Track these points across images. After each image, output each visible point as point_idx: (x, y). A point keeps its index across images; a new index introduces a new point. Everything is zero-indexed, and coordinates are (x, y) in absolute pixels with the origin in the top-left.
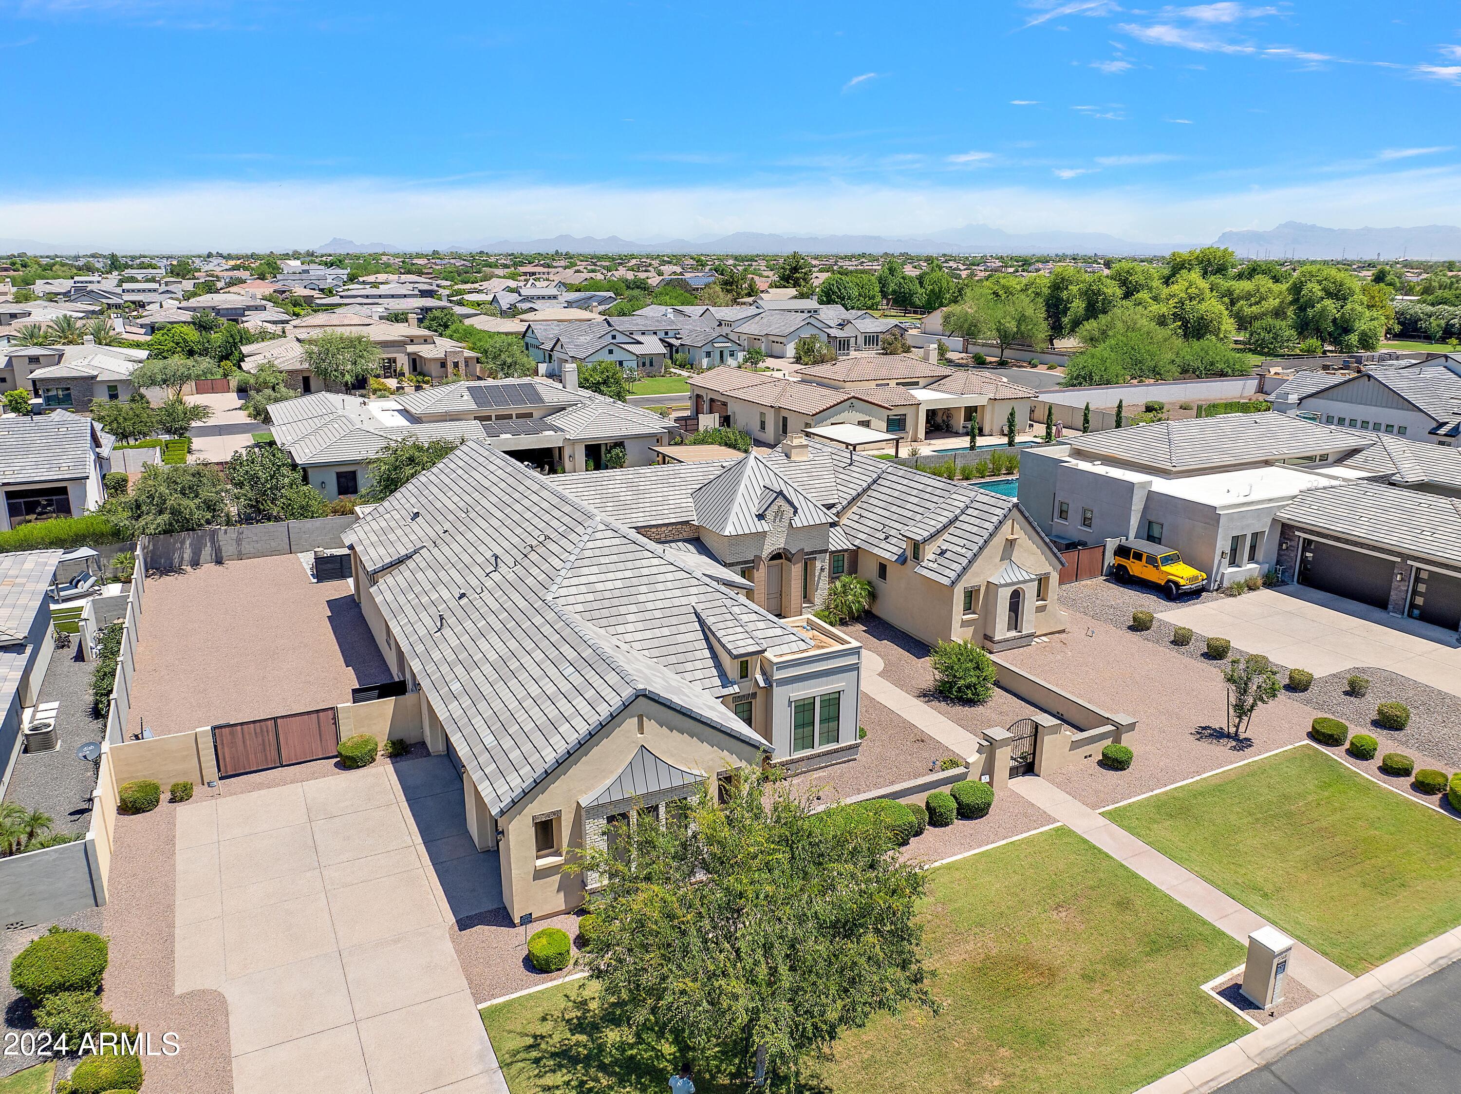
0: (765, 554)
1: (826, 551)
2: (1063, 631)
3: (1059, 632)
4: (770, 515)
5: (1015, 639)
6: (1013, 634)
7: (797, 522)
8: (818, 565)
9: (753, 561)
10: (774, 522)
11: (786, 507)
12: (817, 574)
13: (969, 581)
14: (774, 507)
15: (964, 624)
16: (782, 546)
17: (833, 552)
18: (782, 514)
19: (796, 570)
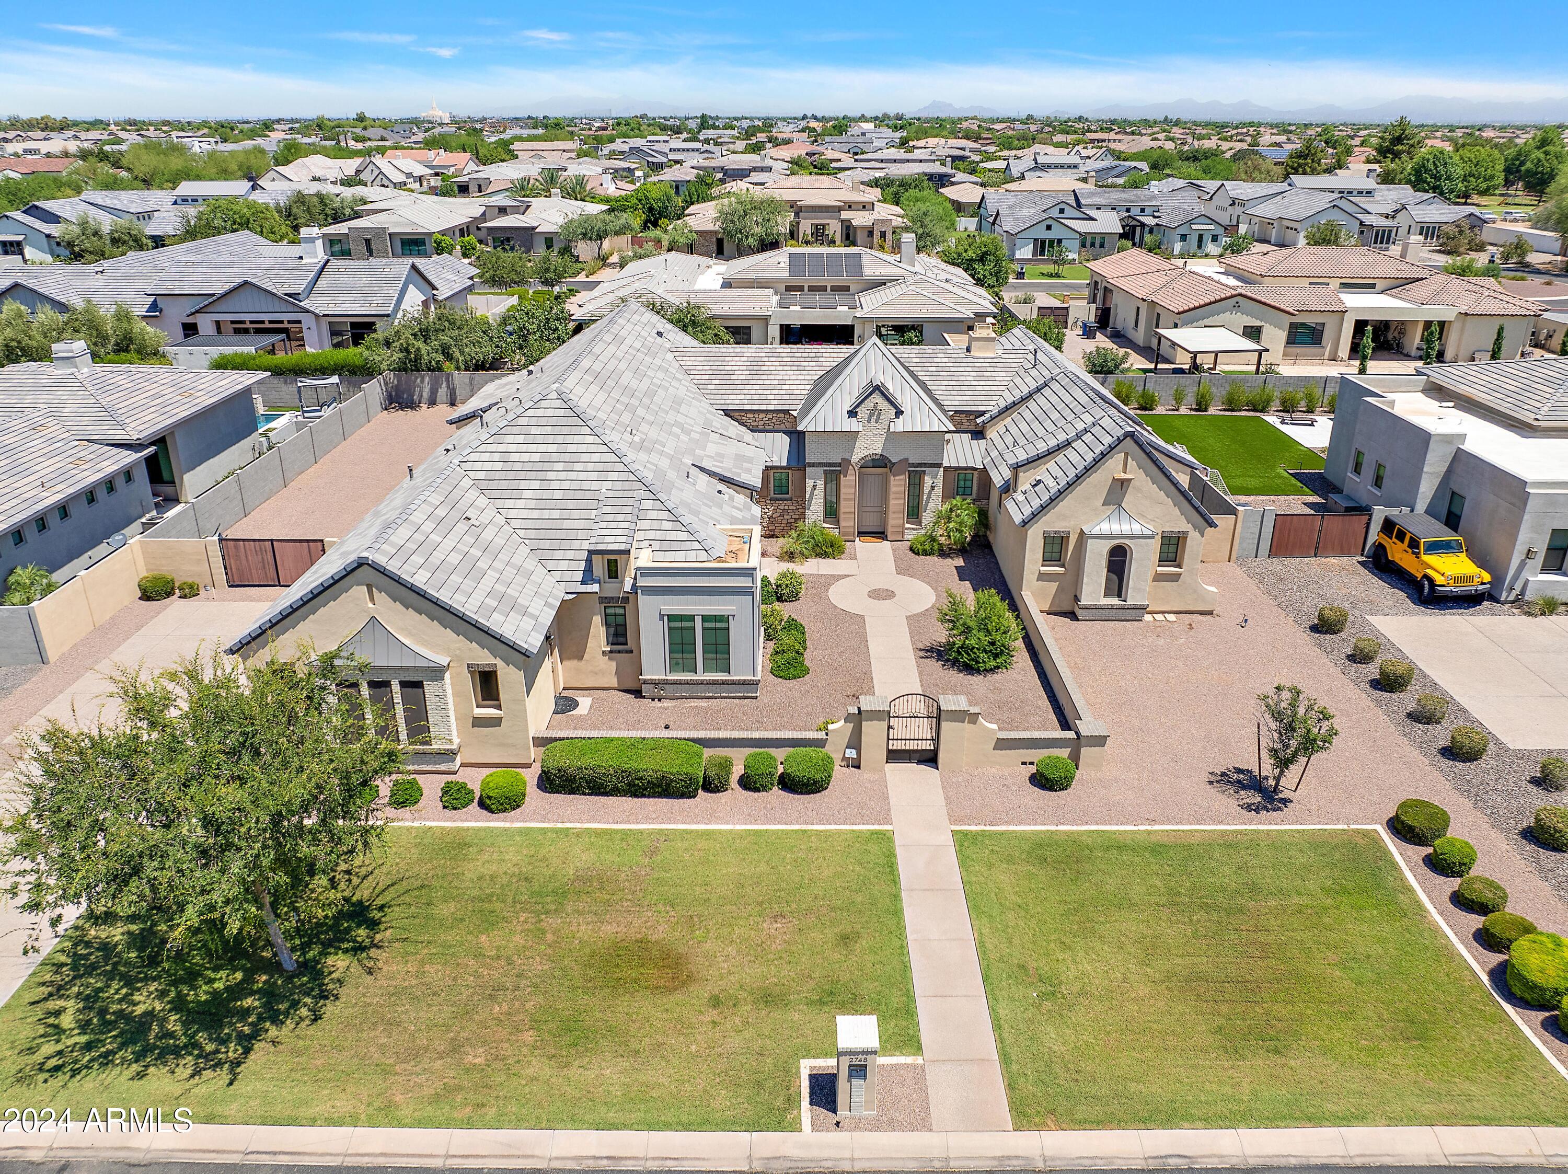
0: (855, 458)
1: (939, 465)
2: (1210, 613)
3: (1202, 613)
4: (863, 411)
5: (1112, 608)
6: (1115, 601)
7: (899, 425)
8: (928, 481)
9: (840, 465)
10: (869, 421)
11: (883, 405)
12: (926, 491)
13: (1051, 522)
14: (869, 404)
15: (1042, 577)
16: (879, 451)
17: (946, 469)
18: (879, 414)
19: (898, 484)
